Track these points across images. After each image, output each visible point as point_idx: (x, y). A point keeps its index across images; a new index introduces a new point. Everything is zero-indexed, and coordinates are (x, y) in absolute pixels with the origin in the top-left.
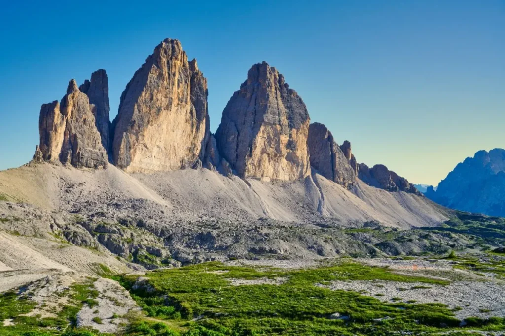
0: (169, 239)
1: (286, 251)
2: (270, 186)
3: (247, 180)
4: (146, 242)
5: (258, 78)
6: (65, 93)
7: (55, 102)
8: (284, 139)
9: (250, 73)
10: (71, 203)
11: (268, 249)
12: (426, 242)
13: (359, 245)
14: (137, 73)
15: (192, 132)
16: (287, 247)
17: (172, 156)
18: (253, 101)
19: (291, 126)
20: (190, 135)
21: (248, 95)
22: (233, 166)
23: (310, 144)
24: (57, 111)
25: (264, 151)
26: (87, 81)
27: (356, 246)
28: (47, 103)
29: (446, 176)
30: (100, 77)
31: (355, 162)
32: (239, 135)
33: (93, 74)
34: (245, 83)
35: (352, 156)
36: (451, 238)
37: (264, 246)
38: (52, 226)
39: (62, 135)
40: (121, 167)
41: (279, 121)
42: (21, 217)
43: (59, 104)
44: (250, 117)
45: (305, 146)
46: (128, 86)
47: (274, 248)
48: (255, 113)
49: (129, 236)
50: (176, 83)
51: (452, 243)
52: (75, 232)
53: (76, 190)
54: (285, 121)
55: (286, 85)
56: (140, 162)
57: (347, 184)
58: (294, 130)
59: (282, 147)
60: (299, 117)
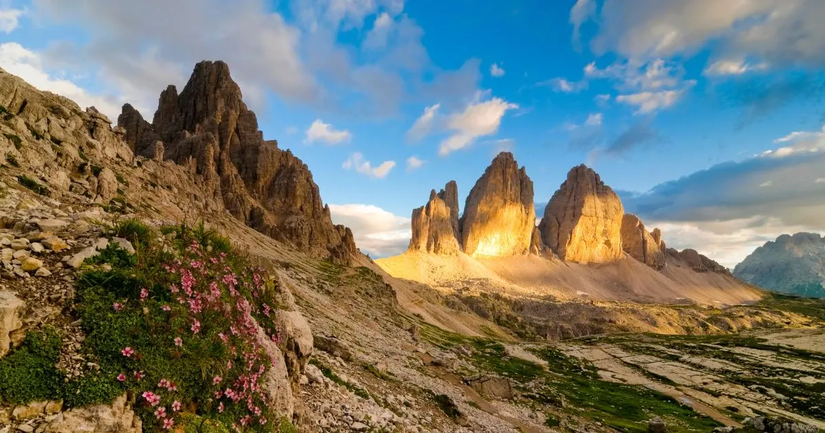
0: (521, 309)
1: (624, 322)
2: (588, 268)
3: (567, 263)
4: (505, 311)
5: (576, 178)
6: (428, 200)
7: (422, 207)
8: (600, 228)
9: (570, 175)
10: (436, 280)
11: (607, 319)
12: (758, 319)
13: (690, 319)
14: (478, 182)
15: (522, 225)
16: (624, 319)
17: (506, 245)
18: (572, 198)
19: (606, 218)
20: (519, 228)
21: (568, 193)
22: (555, 252)
23: (623, 232)
24: (424, 213)
25: (582, 239)
26: (442, 190)
27: (687, 320)
28: (416, 208)
29: (743, 259)
30: (452, 186)
31: (665, 247)
32: (559, 226)
33: (447, 184)
34: (565, 184)
35: (662, 242)
36: (783, 315)
37: (604, 317)
38: (438, 298)
39: (427, 231)
40: (469, 254)
41: (596, 214)
42: (418, 290)
43: (424, 209)
44: (570, 212)
45: (618, 234)
46: (472, 192)
47: (613, 319)
48: (574, 208)
49: (492, 306)
50: (509, 186)
51: (786, 321)
52: (453, 302)
53: (439, 270)
54: (601, 214)
55: (602, 183)
56: (482, 250)
57: (657, 266)
58: (609, 221)
59: (598, 235)
60: (614, 209)
